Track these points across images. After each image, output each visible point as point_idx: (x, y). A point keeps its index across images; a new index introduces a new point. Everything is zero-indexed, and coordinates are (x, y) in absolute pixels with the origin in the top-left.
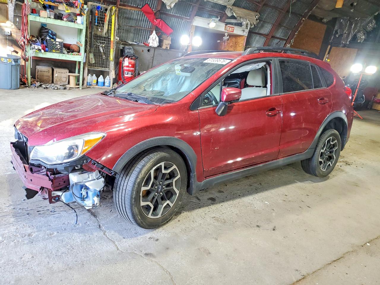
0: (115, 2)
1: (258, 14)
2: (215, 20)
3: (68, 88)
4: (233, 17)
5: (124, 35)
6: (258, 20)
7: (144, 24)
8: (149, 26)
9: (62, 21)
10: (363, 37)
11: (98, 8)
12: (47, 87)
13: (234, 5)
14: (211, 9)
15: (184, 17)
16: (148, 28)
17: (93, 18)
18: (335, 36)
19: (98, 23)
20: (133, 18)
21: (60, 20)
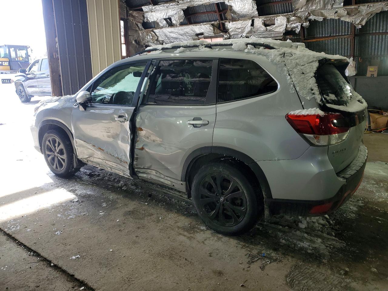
0: (300, 37)
8: (347, 53)
20: (328, 48)
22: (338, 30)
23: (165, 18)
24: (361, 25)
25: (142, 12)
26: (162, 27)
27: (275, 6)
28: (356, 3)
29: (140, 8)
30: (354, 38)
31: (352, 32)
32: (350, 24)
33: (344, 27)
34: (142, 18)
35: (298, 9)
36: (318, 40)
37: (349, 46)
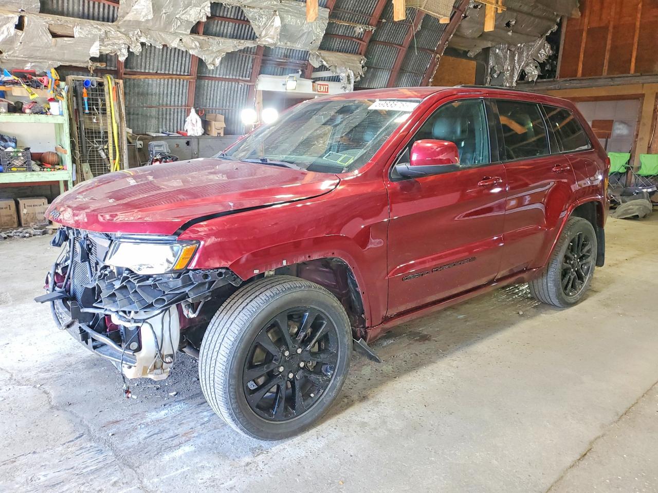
0: (116, 69)
1: (364, 57)
2: (293, 77)
3: (50, 232)
4: (322, 68)
5: (140, 123)
6: (366, 68)
7: (173, 100)
8: (182, 102)
9: (23, 114)
10: (536, 73)
11: (86, 83)
12: (10, 234)
13: (322, 47)
14: (285, 59)
15: (241, 78)
16: (182, 106)
17: (80, 101)
18: (492, 76)
19: (89, 109)
20: (152, 92)
21: (18, 114)
22: (168, 65)
24: (213, 64)
36: (141, 77)
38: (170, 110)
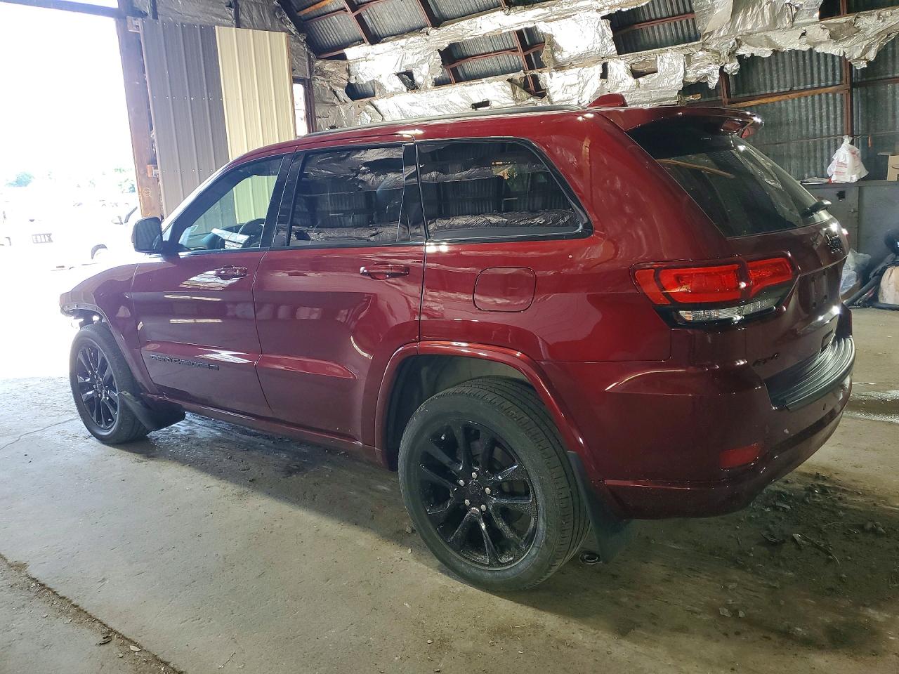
7: (825, 127)
8: (836, 129)
20: (788, 120)
22: (809, 75)
23: (397, 72)
24: (865, 59)
25: (345, 62)
26: (393, 94)
27: (655, 27)
28: (849, 12)
29: (340, 52)
30: (851, 91)
31: (844, 77)
32: (837, 59)
33: (823, 68)
34: (346, 76)
35: (711, 33)
36: (764, 101)
37: (839, 112)
38: (822, 143)
